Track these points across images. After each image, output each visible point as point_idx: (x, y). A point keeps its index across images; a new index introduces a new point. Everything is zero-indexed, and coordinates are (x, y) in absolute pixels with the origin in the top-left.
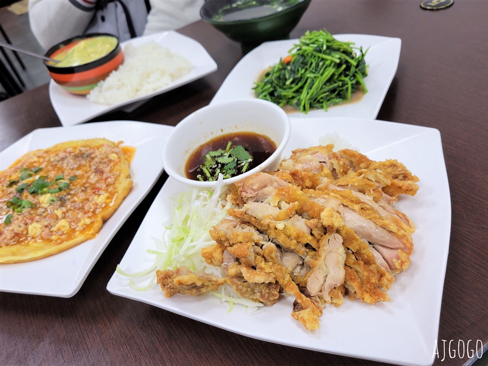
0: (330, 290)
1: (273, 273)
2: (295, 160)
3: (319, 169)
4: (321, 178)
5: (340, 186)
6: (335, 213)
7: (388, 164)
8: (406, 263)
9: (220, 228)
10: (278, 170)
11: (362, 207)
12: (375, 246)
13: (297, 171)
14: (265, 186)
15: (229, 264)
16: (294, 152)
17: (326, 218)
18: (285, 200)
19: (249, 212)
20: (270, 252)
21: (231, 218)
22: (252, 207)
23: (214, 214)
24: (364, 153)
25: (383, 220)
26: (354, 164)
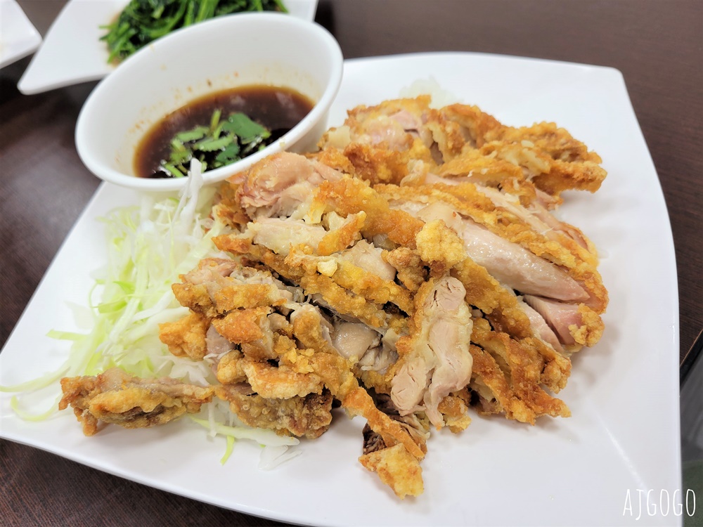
0: (440, 399)
1: (317, 374)
2: (354, 129)
3: (404, 145)
4: (411, 161)
5: (451, 177)
6: (446, 232)
7: (538, 131)
8: (597, 332)
9: (194, 279)
10: (321, 149)
11: (500, 217)
12: (528, 297)
13: (360, 148)
14: (292, 182)
15: (221, 355)
16: (352, 113)
17: (427, 246)
18: (338, 210)
19: (259, 241)
20: (307, 327)
21: (222, 255)
22: (264, 230)
23: (188, 248)
24: (490, 113)
25: (544, 242)
26: (473, 134)
